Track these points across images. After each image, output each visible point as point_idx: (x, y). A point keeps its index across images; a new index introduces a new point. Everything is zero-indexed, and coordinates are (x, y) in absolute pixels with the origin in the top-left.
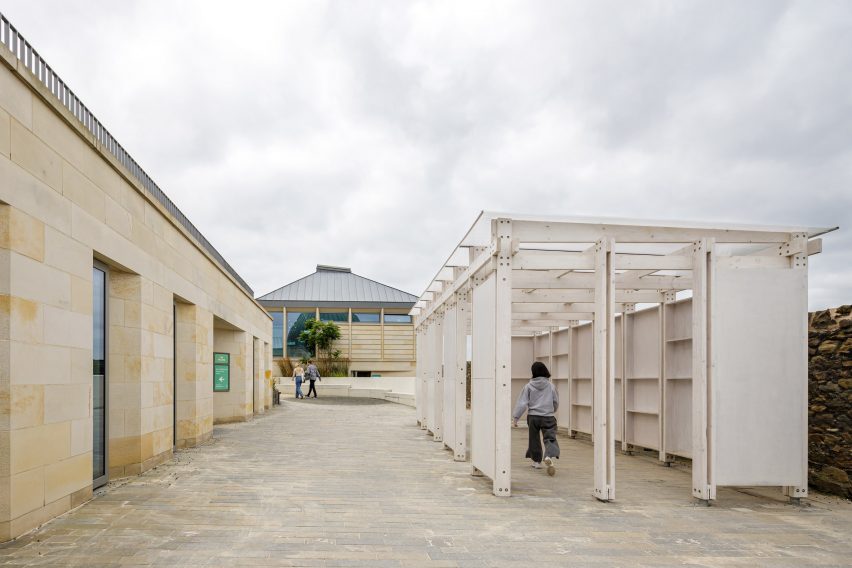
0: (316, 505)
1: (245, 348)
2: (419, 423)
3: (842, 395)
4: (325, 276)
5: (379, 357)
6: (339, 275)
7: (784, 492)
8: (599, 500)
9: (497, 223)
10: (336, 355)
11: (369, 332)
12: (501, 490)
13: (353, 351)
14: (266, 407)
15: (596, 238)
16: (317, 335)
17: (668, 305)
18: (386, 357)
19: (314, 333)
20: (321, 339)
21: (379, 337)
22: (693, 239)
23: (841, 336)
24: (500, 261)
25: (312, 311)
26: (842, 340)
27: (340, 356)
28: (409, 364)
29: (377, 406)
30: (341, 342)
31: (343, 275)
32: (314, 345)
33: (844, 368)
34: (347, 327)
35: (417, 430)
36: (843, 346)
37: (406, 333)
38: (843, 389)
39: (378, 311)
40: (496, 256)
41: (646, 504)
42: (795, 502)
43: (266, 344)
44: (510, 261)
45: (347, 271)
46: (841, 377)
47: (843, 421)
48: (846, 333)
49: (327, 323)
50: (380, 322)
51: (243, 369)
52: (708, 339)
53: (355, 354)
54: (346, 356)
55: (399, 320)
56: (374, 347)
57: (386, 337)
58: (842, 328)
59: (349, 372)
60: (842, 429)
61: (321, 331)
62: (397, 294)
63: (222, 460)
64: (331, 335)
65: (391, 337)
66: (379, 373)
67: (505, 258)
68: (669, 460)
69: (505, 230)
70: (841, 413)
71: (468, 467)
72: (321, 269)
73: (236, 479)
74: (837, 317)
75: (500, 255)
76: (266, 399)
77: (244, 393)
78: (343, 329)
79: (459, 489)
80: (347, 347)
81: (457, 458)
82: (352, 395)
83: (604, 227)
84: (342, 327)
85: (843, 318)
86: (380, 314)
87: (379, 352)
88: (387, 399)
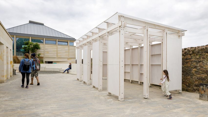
0: (66, 114)
1: (4, 52)
2: (78, 79)
3: (185, 68)
4: (32, 25)
5: (56, 56)
6: (39, 25)
7: (178, 91)
8: (145, 98)
9: (120, 17)
10: (39, 55)
11: (52, 47)
12: (121, 99)
13: (46, 54)
14: (11, 76)
15: (144, 25)
16: (30, 47)
17: (151, 45)
18: (58, 56)
19: (29, 47)
20: (32, 49)
21: (56, 49)
22: (163, 29)
23: (185, 55)
24: (121, 28)
25: (28, 38)
26: (185, 56)
27: (40, 56)
28: (67, 59)
29: (57, 74)
30: (40, 50)
31: (41, 26)
32: (29, 51)
33: (185, 62)
34: (43, 45)
35: (78, 82)
36: (185, 57)
37: (66, 48)
38: (185, 67)
39: (55, 40)
40: (120, 27)
41: (155, 98)
42: (180, 93)
43: (11, 50)
44: (124, 29)
45: (43, 24)
46: (185, 64)
47: (185, 74)
48: (185, 54)
49: (35, 43)
50: (56, 44)
51: (3, 61)
52: (166, 54)
53: (47, 55)
54: (43, 56)
55: (63, 44)
56: (54, 53)
57: (58, 50)
58: (185, 53)
59: (44, 62)
60: (185, 76)
61: (32, 46)
62: (62, 34)
63: (6, 101)
64: (37, 47)
65: (60, 50)
66: (56, 62)
67: (122, 28)
68: (151, 85)
69: (122, 19)
70: (185, 72)
71: (106, 93)
72: (31, 22)
73: (21, 108)
74: (184, 50)
75: (121, 27)
76: (11, 73)
77: (3, 71)
78: (41, 46)
79: (108, 100)
80: (43, 52)
81: (100, 90)
82: (46, 70)
83: (145, 23)
84: (40, 45)
85: (185, 51)
86: (56, 41)
87: (56, 55)
88: (60, 71)
